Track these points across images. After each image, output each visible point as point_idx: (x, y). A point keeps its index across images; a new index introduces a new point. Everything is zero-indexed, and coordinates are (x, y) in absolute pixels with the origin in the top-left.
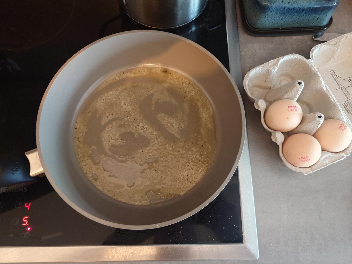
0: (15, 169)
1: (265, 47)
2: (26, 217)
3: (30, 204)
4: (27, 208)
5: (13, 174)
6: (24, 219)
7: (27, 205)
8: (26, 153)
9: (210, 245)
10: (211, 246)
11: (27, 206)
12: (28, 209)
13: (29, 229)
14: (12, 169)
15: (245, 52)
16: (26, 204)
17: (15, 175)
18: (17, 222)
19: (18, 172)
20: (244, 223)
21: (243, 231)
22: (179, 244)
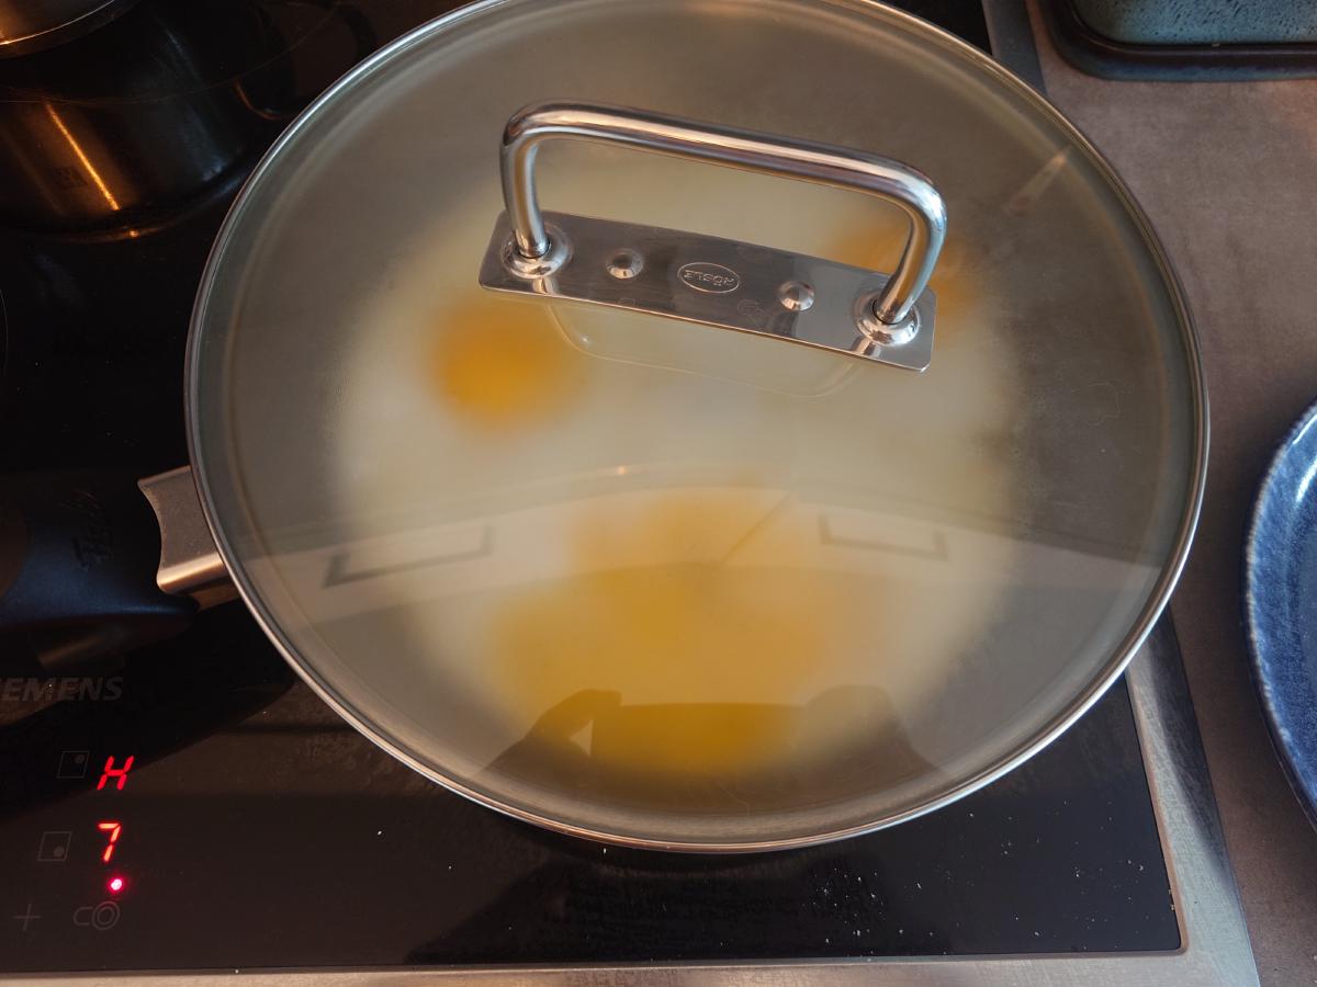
1: (1154, 119)
3: (129, 762)
4: (116, 780)
7: (117, 766)
8: (141, 483)
9: (1024, 958)
10: (1029, 962)
11: (115, 773)
12: (121, 785)
13: (116, 885)
14: (76, 543)
18: (58, 851)
20: (1173, 852)
21: (1173, 891)
22: (870, 955)
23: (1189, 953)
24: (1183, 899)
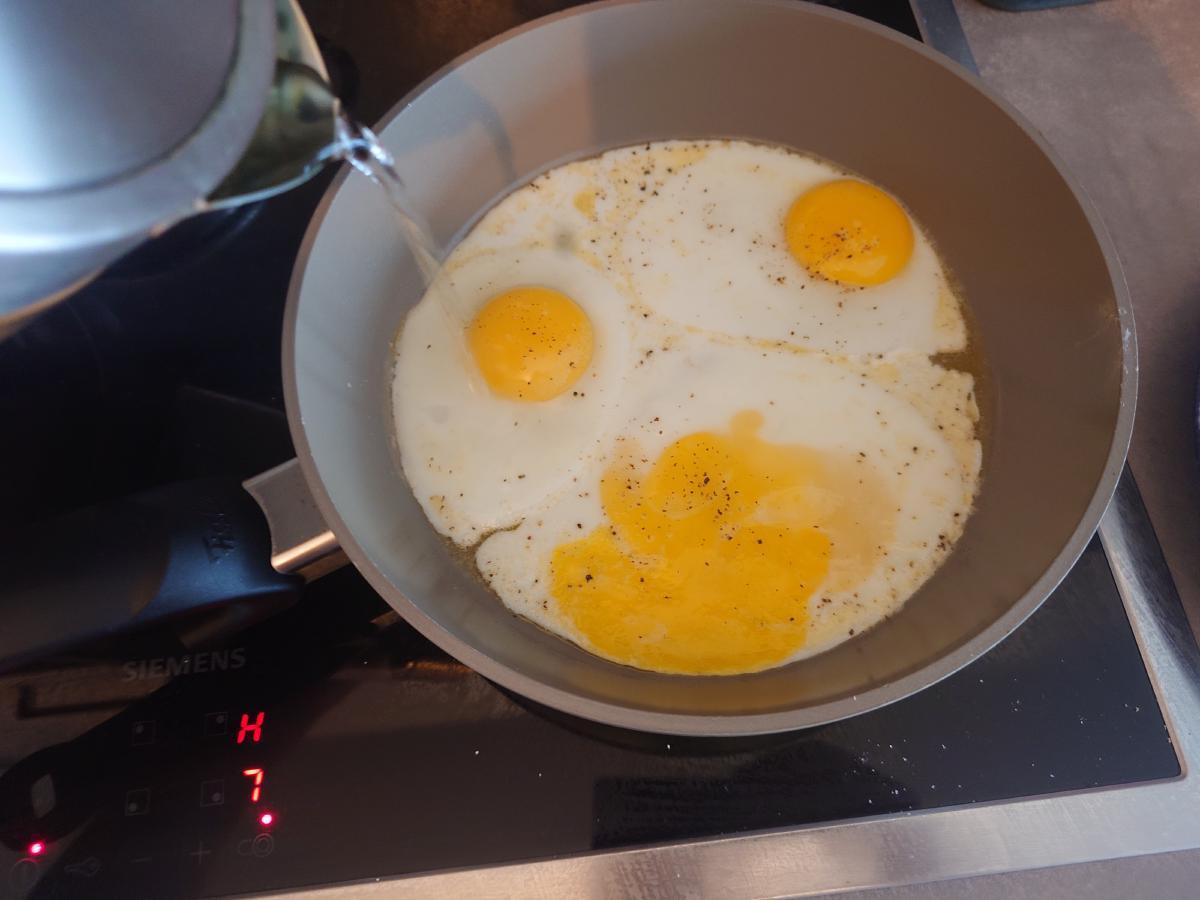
1: (1064, 42)
3: (261, 717)
4: (252, 733)
7: (249, 723)
9: (1044, 798)
10: (1049, 801)
11: (251, 728)
12: (257, 738)
13: (267, 819)
15: (997, 67)
16: (245, 718)
18: (216, 797)
20: (1164, 693)
21: (1168, 726)
22: (909, 810)
23: (1190, 779)
24: (1178, 732)
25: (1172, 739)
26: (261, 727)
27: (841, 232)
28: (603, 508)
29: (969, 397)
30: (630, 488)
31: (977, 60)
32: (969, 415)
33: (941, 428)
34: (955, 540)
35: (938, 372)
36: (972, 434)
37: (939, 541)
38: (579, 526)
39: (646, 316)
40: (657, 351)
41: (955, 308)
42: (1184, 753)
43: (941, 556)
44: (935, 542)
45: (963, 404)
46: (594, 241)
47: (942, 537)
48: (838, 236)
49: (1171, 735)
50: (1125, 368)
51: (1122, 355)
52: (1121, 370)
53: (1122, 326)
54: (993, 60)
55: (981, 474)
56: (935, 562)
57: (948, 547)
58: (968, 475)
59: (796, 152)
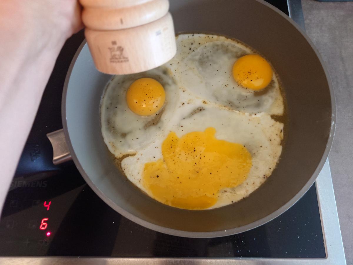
0: (34, 154)
1: (334, 14)
2: (46, 219)
3: (50, 203)
4: (47, 207)
5: (32, 160)
6: (43, 221)
7: (47, 204)
8: (48, 135)
9: (282, 259)
10: (284, 260)
11: (47, 206)
12: (48, 209)
13: (48, 234)
14: (31, 154)
15: (311, 20)
16: (45, 203)
17: (35, 161)
18: (34, 226)
19: (38, 159)
20: (325, 232)
21: (324, 242)
22: (241, 257)
23: (328, 259)
24: (327, 244)
25: (325, 246)
26: (50, 206)
27: (250, 72)
28: (162, 152)
29: (281, 131)
30: (171, 147)
31: (304, 17)
32: (280, 137)
33: (270, 140)
34: (268, 176)
35: (273, 121)
36: (280, 143)
37: (263, 176)
38: (154, 157)
39: (184, 91)
40: (186, 104)
41: (282, 101)
42: (328, 251)
43: (263, 181)
44: (262, 176)
45: (279, 133)
46: (171, 65)
47: (264, 175)
48: (249, 72)
49: (325, 245)
50: (330, 134)
51: (330, 130)
52: (329, 135)
53: (332, 120)
54: (310, 17)
55: (280, 157)
56: (261, 182)
57: (266, 178)
58: (276, 156)
59: (241, 43)
